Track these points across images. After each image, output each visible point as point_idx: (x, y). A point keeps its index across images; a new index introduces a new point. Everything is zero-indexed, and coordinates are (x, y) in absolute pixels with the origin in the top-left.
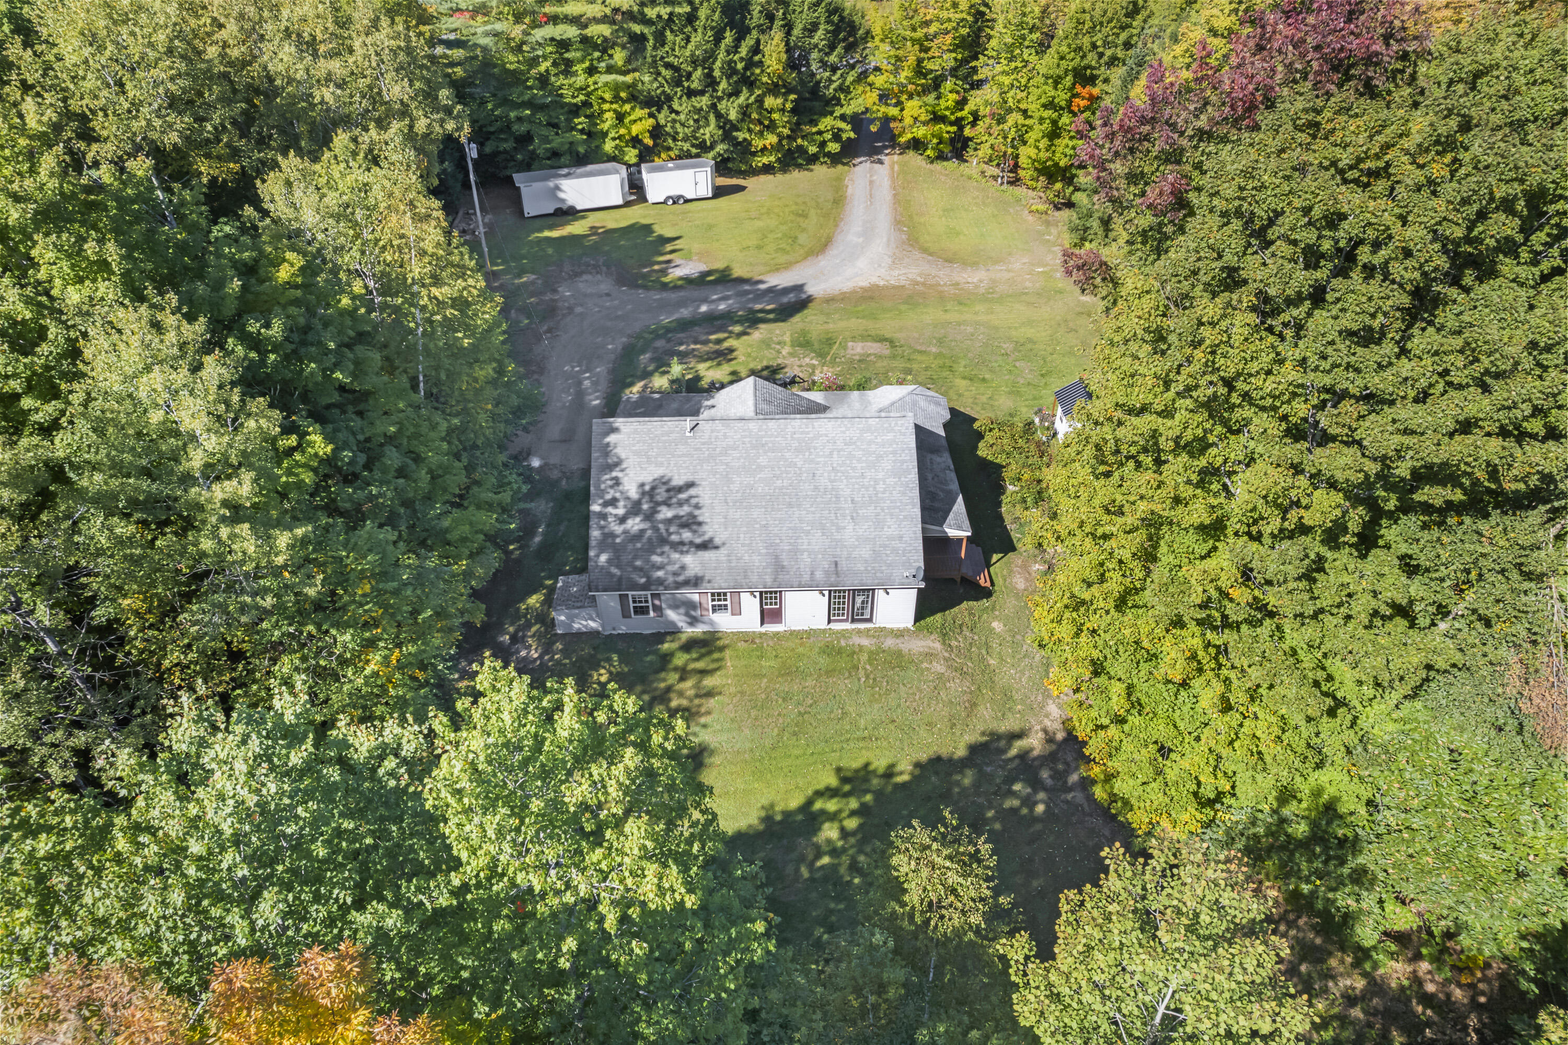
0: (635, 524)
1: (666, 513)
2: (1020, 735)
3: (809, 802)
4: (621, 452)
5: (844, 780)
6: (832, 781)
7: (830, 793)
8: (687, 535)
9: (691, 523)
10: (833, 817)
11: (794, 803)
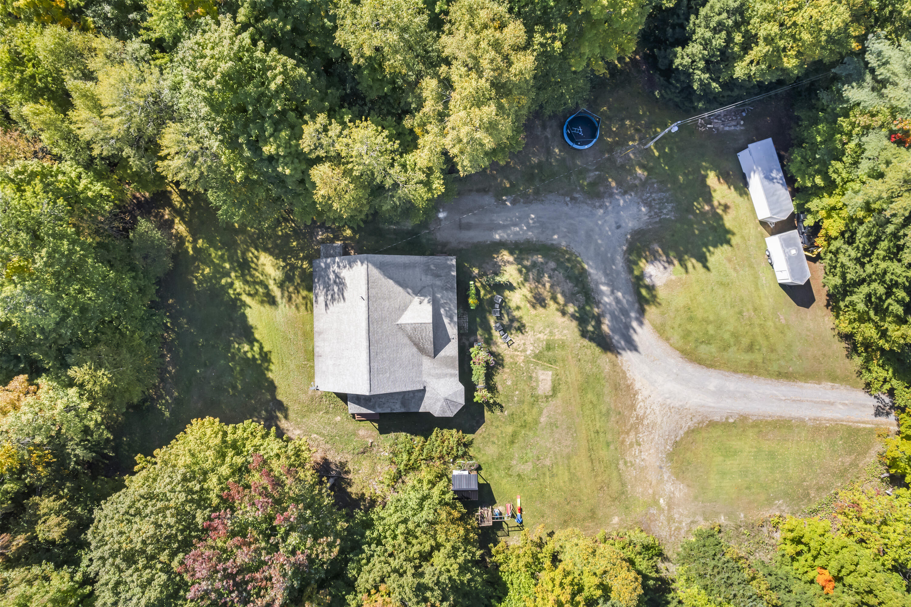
0: (332, 276)
1: (336, 289)
2: (286, 417)
3: (257, 341)
4: (355, 267)
5: (266, 354)
6: (265, 350)
7: (261, 348)
8: (329, 297)
9: (333, 299)
10: (252, 349)
11: (257, 336)
